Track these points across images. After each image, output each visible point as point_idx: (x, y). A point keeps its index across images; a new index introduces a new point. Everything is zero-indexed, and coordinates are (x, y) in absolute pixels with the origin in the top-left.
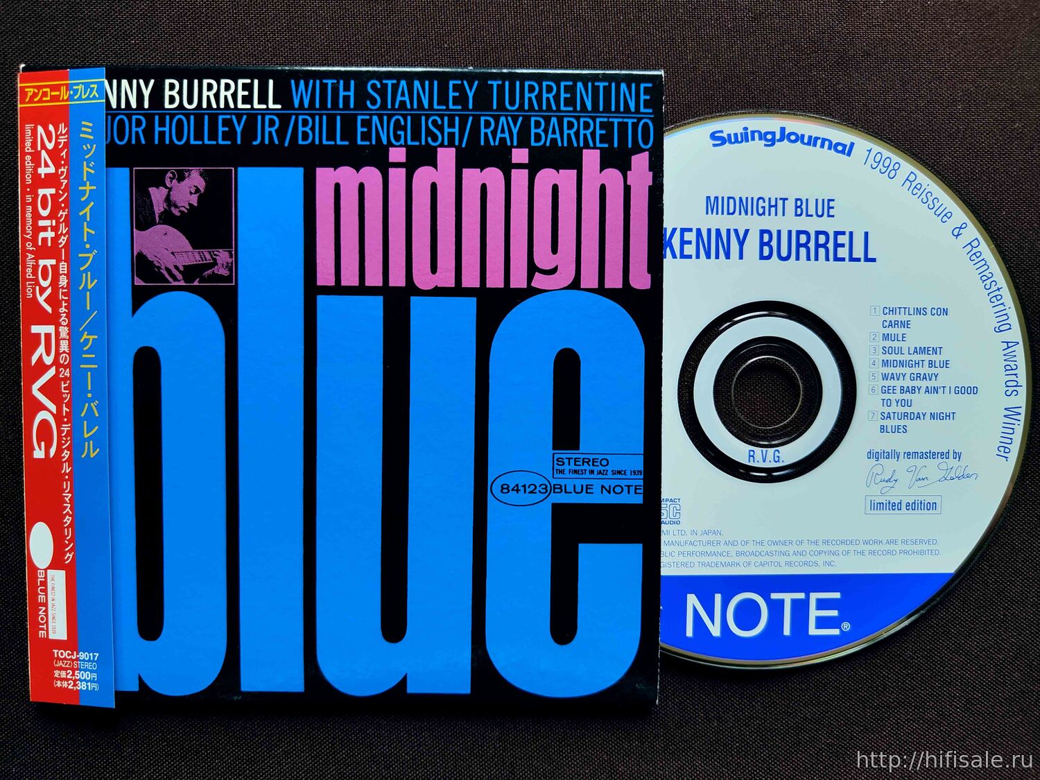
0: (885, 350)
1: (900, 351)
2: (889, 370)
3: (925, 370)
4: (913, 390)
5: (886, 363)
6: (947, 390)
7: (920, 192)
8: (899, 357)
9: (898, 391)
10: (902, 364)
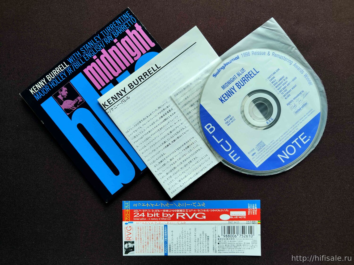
0: (274, 85)
1: (277, 83)
2: (278, 88)
3: (284, 82)
4: (285, 87)
5: (276, 87)
6: (291, 82)
7: (256, 53)
8: (278, 84)
9: (282, 90)
10: (279, 85)
